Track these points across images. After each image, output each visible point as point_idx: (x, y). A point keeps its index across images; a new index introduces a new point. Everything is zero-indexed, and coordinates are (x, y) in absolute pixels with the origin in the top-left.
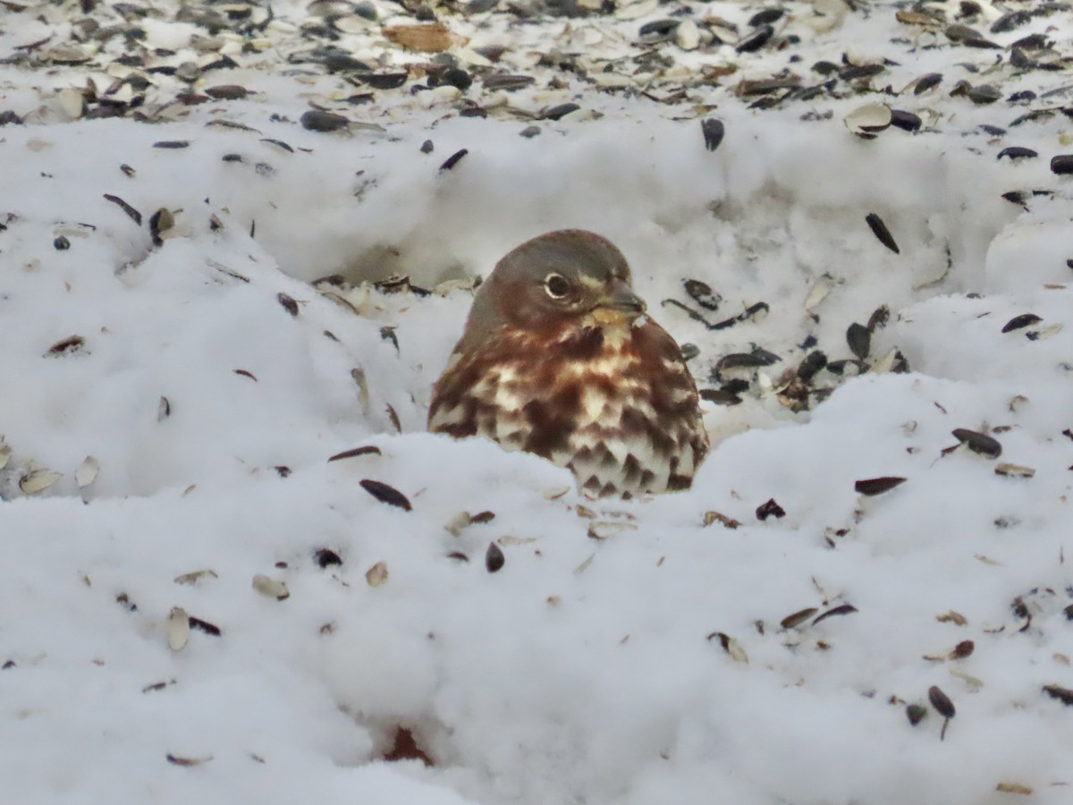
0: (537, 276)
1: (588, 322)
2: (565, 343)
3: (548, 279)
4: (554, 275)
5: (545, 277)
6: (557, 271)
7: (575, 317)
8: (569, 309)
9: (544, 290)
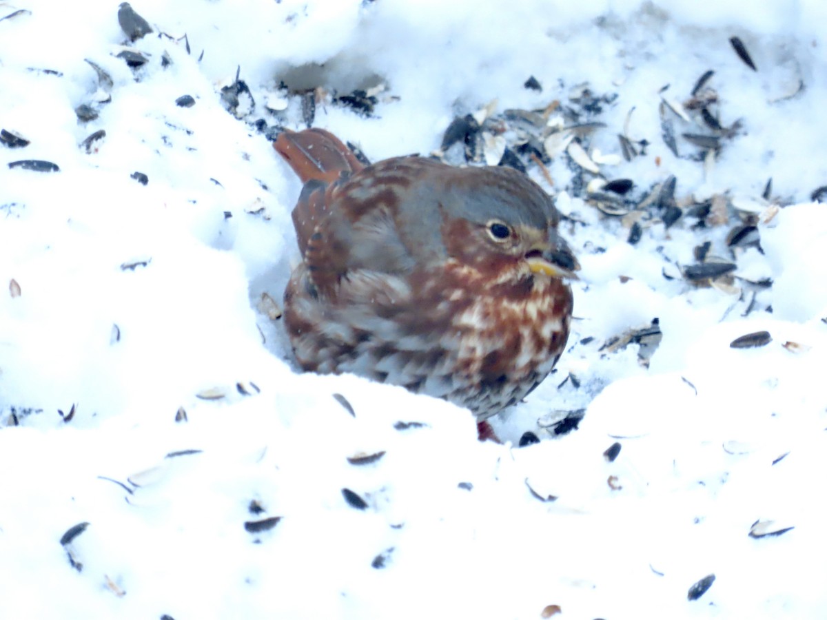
0: (479, 221)
1: (524, 269)
2: (504, 285)
3: (490, 223)
4: (497, 221)
5: (487, 221)
6: (501, 218)
7: (514, 261)
8: (509, 253)
9: (486, 233)
